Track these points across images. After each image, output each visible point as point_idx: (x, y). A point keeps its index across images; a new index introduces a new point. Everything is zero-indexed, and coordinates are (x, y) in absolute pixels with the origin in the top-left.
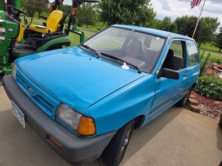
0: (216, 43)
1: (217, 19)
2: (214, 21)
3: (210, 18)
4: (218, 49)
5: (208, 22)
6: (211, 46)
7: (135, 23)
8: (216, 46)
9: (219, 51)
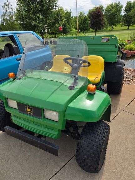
0: (124, 23)
1: (119, 3)
2: (117, 5)
3: (114, 3)
4: (127, 27)
5: (113, 8)
6: (122, 26)
7: (46, 26)
8: (124, 25)
9: (128, 29)
